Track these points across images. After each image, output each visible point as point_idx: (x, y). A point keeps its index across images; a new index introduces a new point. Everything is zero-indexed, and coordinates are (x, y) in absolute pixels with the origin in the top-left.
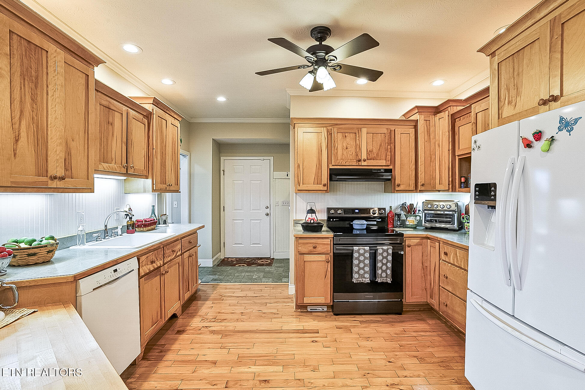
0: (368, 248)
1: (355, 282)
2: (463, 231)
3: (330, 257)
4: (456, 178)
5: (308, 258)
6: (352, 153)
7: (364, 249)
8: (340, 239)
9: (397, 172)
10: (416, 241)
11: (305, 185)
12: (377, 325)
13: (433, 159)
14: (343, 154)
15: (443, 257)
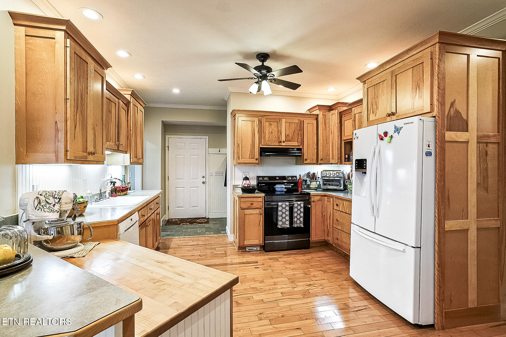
0: (288, 203)
1: (280, 227)
2: (347, 191)
3: (262, 211)
4: (342, 155)
5: (247, 212)
6: (276, 136)
7: (285, 204)
8: (269, 197)
9: (305, 150)
10: (318, 198)
11: (243, 160)
12: (295, 256)
13: (328, 142)
14: (269, 137)
15: (335, 207)
